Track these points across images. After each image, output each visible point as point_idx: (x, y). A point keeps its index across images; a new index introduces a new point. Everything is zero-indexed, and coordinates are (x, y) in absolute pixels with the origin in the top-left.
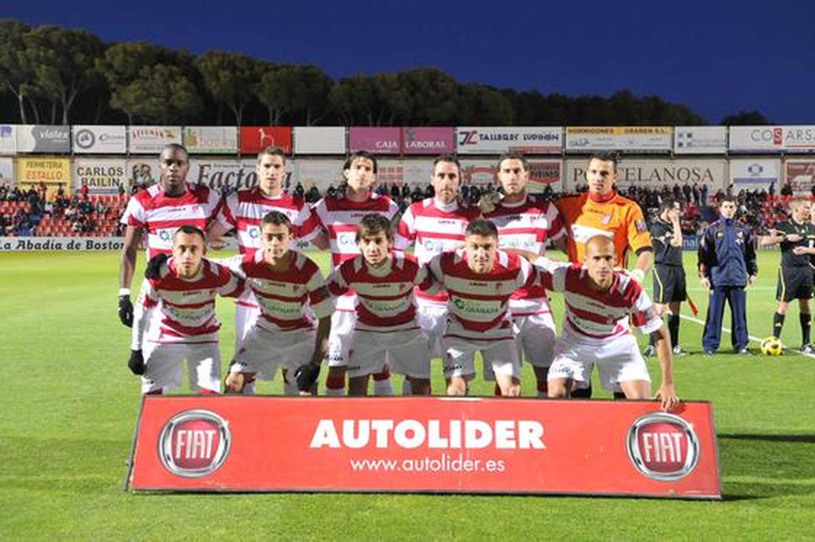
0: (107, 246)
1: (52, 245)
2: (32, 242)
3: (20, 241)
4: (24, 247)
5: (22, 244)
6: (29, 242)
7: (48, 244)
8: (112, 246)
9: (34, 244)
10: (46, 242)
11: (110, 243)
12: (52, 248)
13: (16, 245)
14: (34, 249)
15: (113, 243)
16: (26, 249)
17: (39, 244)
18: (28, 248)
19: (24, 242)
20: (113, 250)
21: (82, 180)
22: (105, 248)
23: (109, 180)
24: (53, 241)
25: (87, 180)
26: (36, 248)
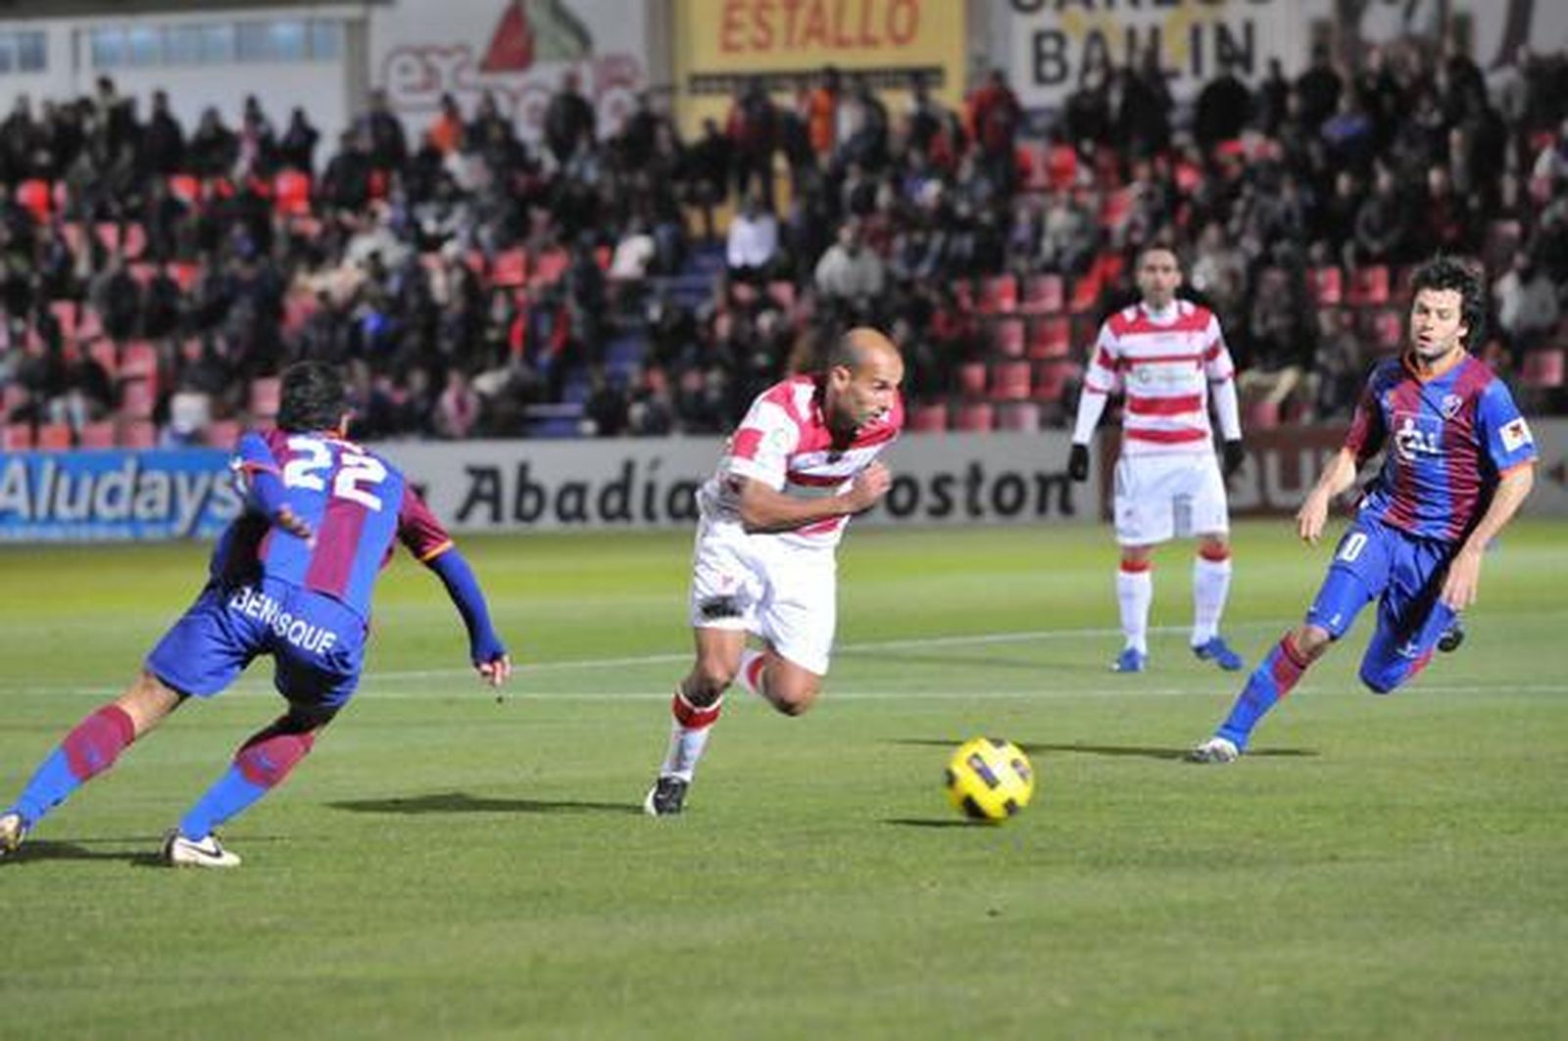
0: (958, 494)
1: (650, 490)
2: (536, 475)
3: (480, 473)
4: (496, 516)
5: (484, 484)
6: (523, 469)
7: (623, 487)
8: (984, 497)
9: (552, 488)
10: (614, 474)
11: (975, 476)
12: (649, 514)
13: (457, 501)
14: (549, 521)
15: (992, 473)
16: (509, 523)
17: (579, 489)
18: (520, 515)
19: (492, 474)
20: (990, 516)
21: (1039, 38)
22: (943, 509)
23: (1196, 33)
24: (655, 464)
25: (1060, 38)
26: (563, 516)
